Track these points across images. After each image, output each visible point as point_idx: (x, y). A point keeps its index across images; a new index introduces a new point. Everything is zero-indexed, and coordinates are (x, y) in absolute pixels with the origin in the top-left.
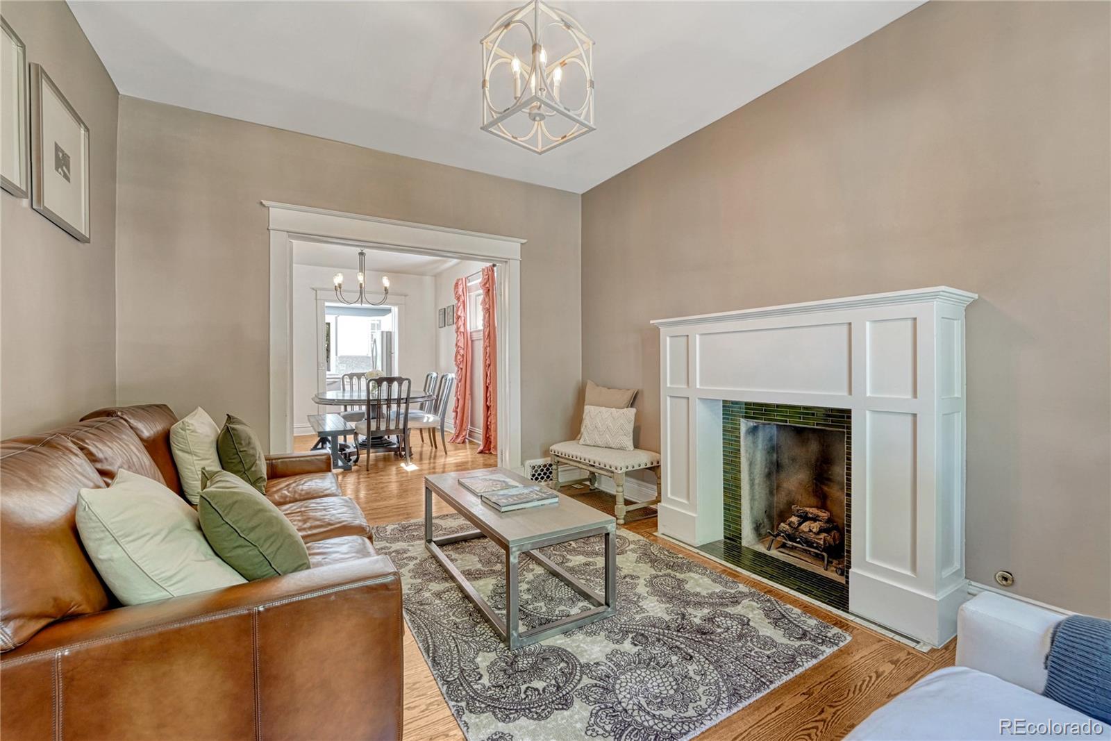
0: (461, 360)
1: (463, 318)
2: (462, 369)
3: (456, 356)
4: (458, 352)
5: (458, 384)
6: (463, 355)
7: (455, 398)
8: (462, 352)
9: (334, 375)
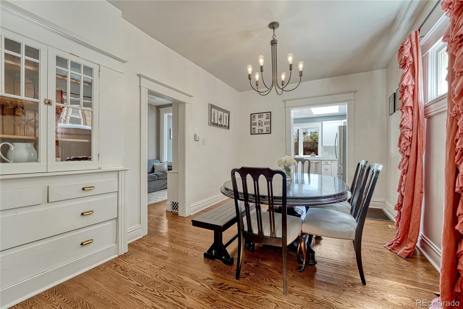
0: (408, 144)
1: (411, 89)
2: (408, 157)
3: (400, 141)
4: (402, 135)
5: (402, 177)
6: (410, 139)
7: (399, 194)
8: (408, 134)
9: (321, 158)
